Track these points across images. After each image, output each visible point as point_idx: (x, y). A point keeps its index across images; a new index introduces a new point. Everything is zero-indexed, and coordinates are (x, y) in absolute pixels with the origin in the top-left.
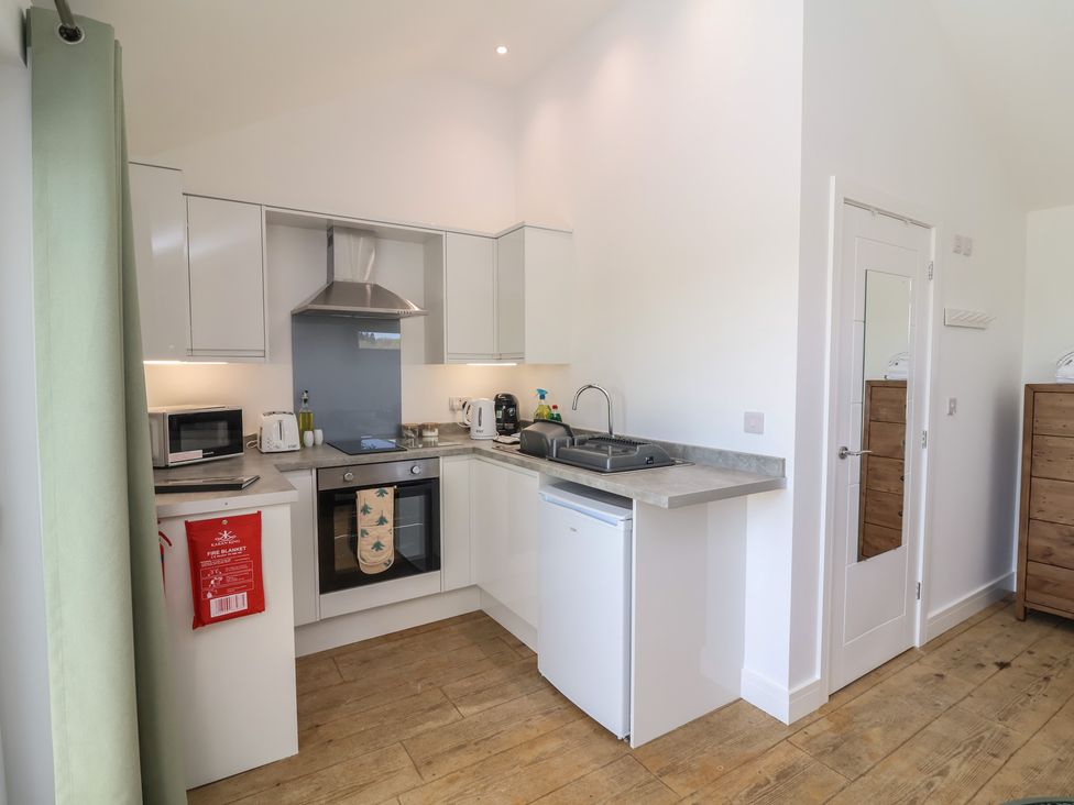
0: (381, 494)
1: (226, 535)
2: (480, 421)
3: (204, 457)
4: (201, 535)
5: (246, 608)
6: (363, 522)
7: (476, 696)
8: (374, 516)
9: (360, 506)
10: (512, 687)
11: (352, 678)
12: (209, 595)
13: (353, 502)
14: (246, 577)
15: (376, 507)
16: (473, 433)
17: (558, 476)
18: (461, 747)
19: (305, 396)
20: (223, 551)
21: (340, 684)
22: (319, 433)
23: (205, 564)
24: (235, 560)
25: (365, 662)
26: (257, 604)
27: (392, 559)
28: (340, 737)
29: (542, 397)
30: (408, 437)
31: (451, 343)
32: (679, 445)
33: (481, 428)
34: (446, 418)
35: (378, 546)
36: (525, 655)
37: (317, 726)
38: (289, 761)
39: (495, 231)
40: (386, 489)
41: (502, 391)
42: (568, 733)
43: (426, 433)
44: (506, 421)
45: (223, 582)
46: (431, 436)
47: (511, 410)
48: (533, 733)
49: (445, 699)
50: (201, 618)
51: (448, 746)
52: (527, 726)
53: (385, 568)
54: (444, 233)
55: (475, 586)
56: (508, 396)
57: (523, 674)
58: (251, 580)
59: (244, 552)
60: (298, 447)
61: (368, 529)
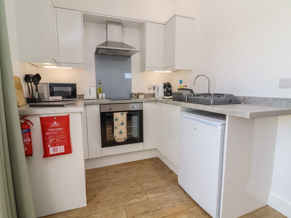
0: (122, 114)
1: (55, 123)
2: (158, 91)
3: (63, 99)
4: (45, 122)
5: (64, 151)
6: (116, 124)
7: (154, 190)
8: (119, 122)
9: (115, 118)
10: (168, 188)
11: (111, 178)
12: (49, 146)
13: (112, 116)
14: (64, 140)
15: (120, 118)
16: (156, 96)
17: (188, 107)
18: (146, 212)
19: (99, 82)
20: (54, 129)
21: (107, 179)
22: (104, 95)
23: (47, 133)
24: (59, 133)
25: (116, 172)
26: (68, 150)
27: (126, 137)
28: (102, 201)
29: (181, 83)
30: (134, 97)
31: (148, 64)
32: (241, 97)
33: (158, 94)
34: (147, 92)
35: (121, 132)
36: (173, 175)
37: (96, 195)
38: (83, 209)
39: (164, 21)
40: (124, 113)
41: (166, 82)
42: (191, 212)
43: (140, 96)
44: (167, 92)
45: (55, 141)
46: (141, 97)
47: (169, 89)
48: (176, 210)
49: (142, 190)
50: (46, 154)
51: (141, 211)
52: (173, 207)
53: (124, 140)
54: (146, 22)
55: (156, 149)
56: (168, 83)
57: (172, 183)
58: (66, 141)
59: (62, 130)
60: (96, 98)
61: (118, 127)
